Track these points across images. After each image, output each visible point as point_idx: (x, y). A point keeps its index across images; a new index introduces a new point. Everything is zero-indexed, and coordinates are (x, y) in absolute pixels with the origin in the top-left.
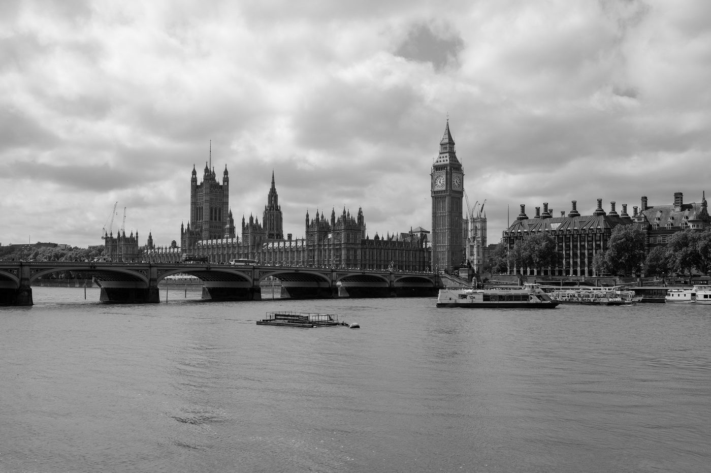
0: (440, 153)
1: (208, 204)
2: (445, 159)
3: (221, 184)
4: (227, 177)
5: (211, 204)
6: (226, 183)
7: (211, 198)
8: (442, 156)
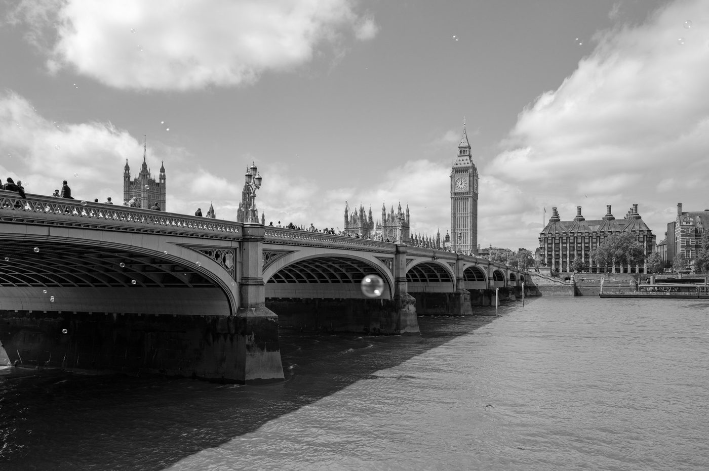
0: (458, 156)
1: (147, 201)
2: (466, 162)
3: (158, 181)
4: (164, 175)
5: (149, 201)
6: (163, 181)
7: (149, 195)
8: (461, 158)
